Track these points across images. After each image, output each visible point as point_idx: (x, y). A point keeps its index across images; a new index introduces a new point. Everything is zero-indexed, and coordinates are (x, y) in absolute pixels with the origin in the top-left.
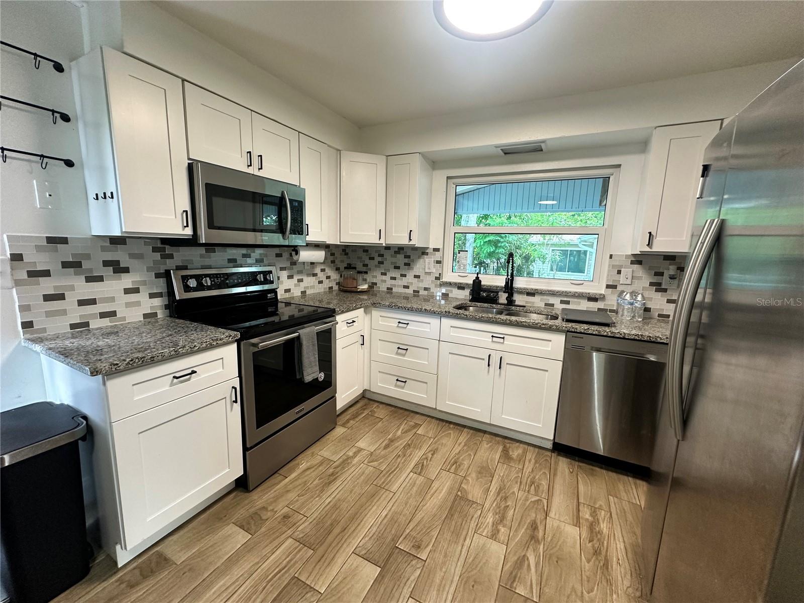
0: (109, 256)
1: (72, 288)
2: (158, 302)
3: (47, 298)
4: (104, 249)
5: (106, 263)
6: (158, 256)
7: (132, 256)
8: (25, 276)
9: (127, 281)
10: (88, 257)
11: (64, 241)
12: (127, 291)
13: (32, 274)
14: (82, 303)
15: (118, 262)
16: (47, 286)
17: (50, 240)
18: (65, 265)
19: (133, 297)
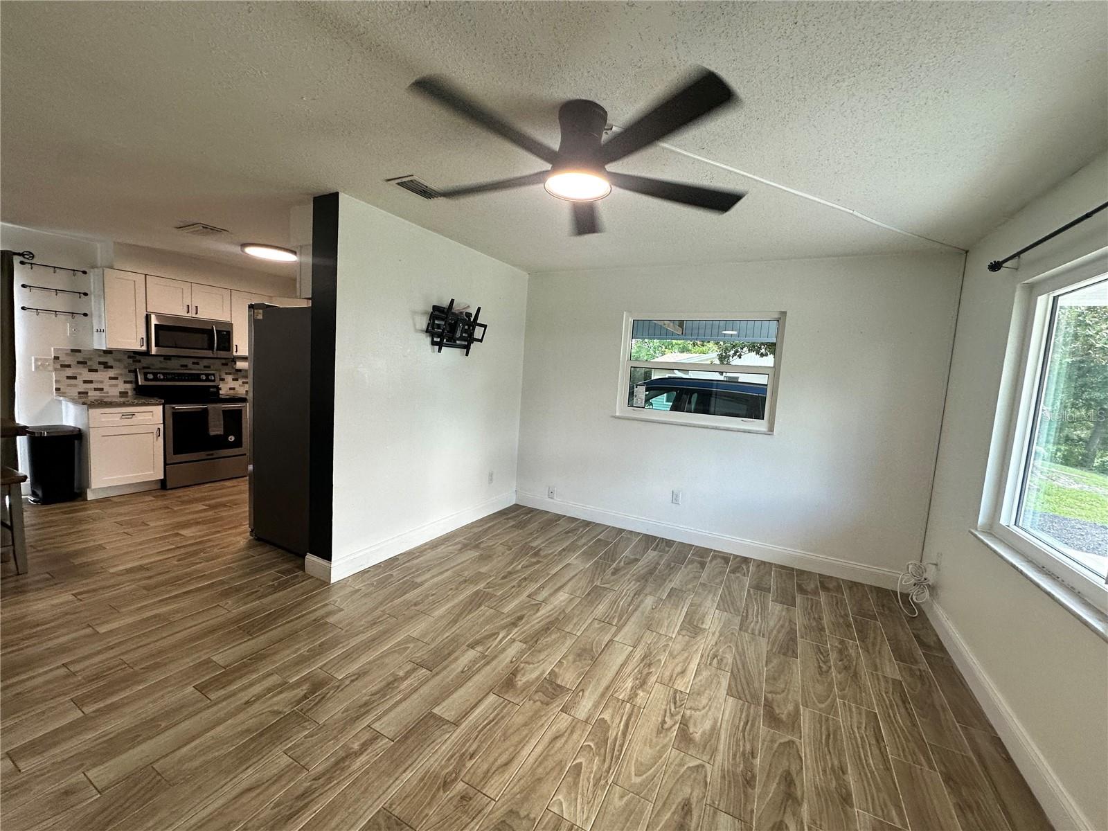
0: (102, 360)
1: (81, 374)
2: (129, 386)
3: (68, 378)
4: (100, 356)
5: (100, 363)
6: (131, 361)
7: (115, 360)
8: (59, 367)
9: (112, 373)
10: (90, 359)
11: (79, 351)
12: (111, 378)
13: (62, 366)
14: (85, 382)
15: (107, 363)
16: (69, 372)
17: (73, 351)
18: (79, 363)
19: (114, 382)
